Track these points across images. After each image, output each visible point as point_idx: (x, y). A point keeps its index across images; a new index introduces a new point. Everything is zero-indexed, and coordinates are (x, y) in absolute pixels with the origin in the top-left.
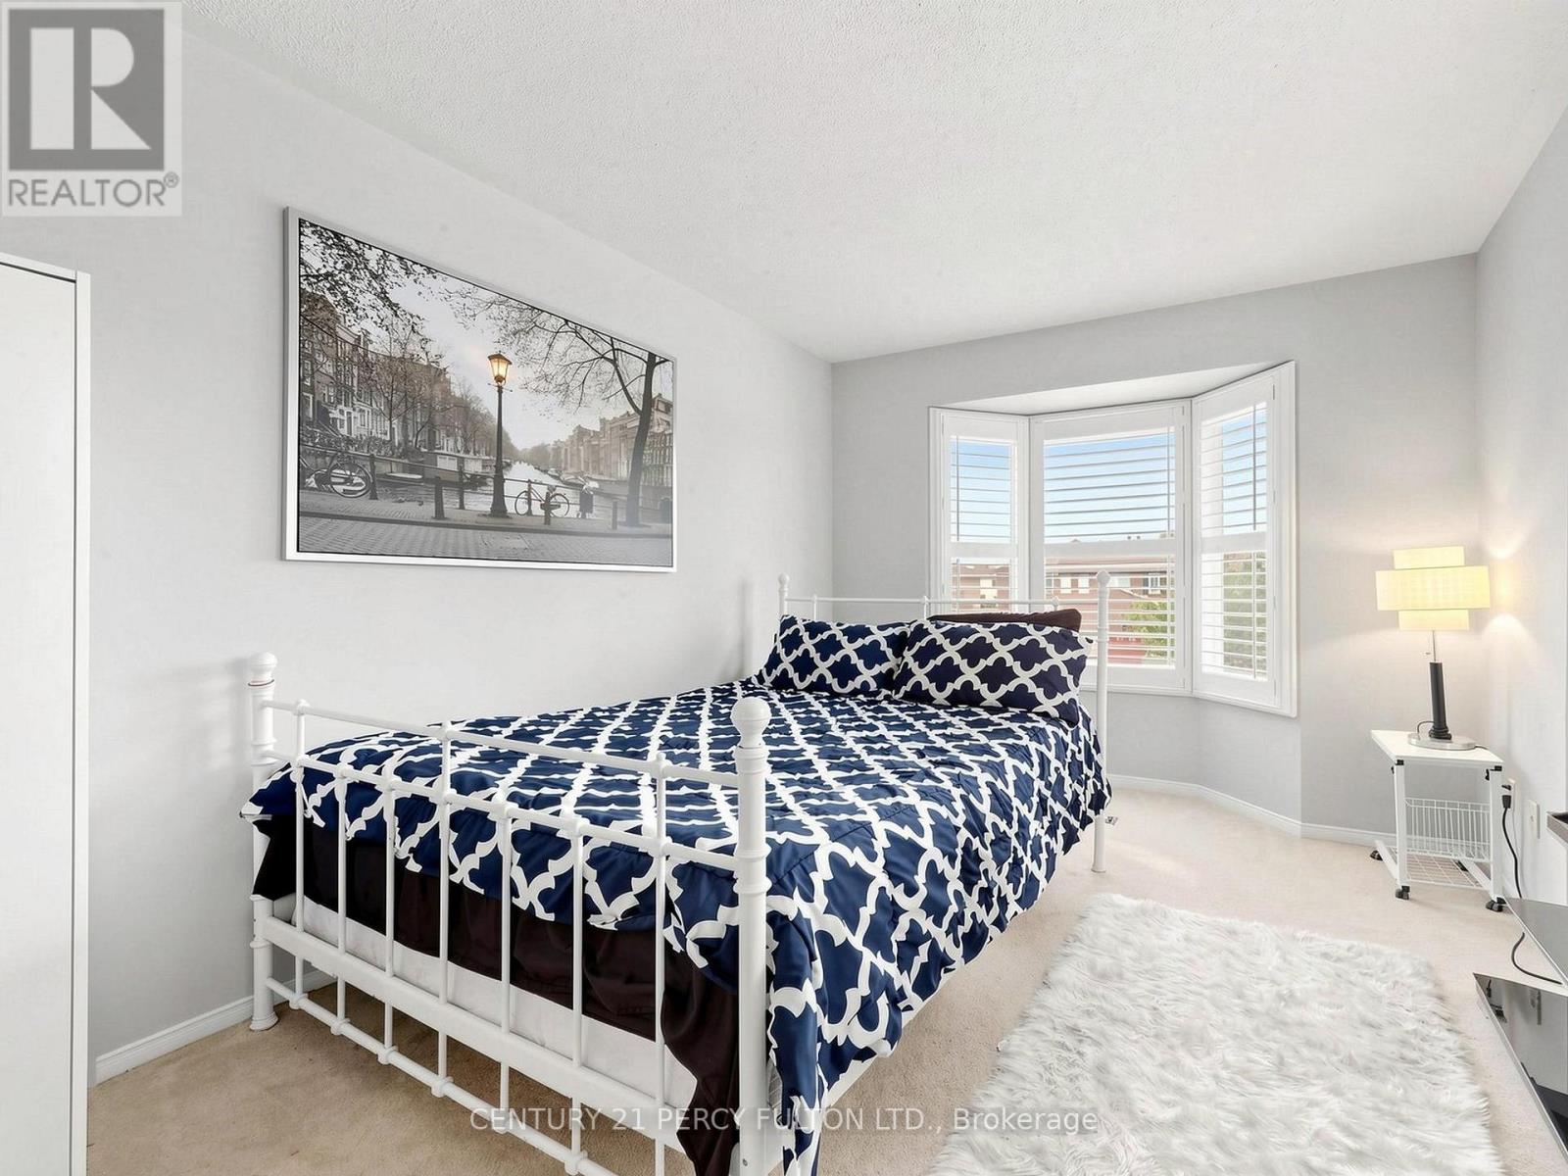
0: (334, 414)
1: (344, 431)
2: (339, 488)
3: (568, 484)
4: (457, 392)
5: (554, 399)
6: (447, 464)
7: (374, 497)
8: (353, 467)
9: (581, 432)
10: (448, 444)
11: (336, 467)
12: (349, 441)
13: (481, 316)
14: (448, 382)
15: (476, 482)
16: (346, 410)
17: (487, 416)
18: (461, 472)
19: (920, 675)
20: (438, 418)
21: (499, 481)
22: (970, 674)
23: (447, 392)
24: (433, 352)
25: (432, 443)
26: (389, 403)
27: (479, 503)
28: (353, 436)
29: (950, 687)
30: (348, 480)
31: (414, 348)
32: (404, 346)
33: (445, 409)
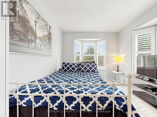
0: (14, 24)
1: (15, 28)
2: (15, 39)
3: (43, 43)
4: (31, 26)
5: (41, 30)
6: (29, 38)
7: (20, 42)
8: (17, 35)
9: (44, 36)
10: (30, 34)
11: (14, 35)
12: (16, 31)
13: (34, 14)
14: (30, 23)
15: (33, 41)
16: (16, 24)
17: (34, 30)
18: (31, 39)
19: (83, 69)
20: (28, 29)
21: (36, 41)
22: (88, 68)
23: (29, 25)
24: (28, 17)
25: (28, 34)
26: (22, 25)
27: (33, 45)
28: (17, 29)
29: (86, 70)
30: (16, 38)
31: (25, 16)
32: (24, 15)
33: (29, 28)
